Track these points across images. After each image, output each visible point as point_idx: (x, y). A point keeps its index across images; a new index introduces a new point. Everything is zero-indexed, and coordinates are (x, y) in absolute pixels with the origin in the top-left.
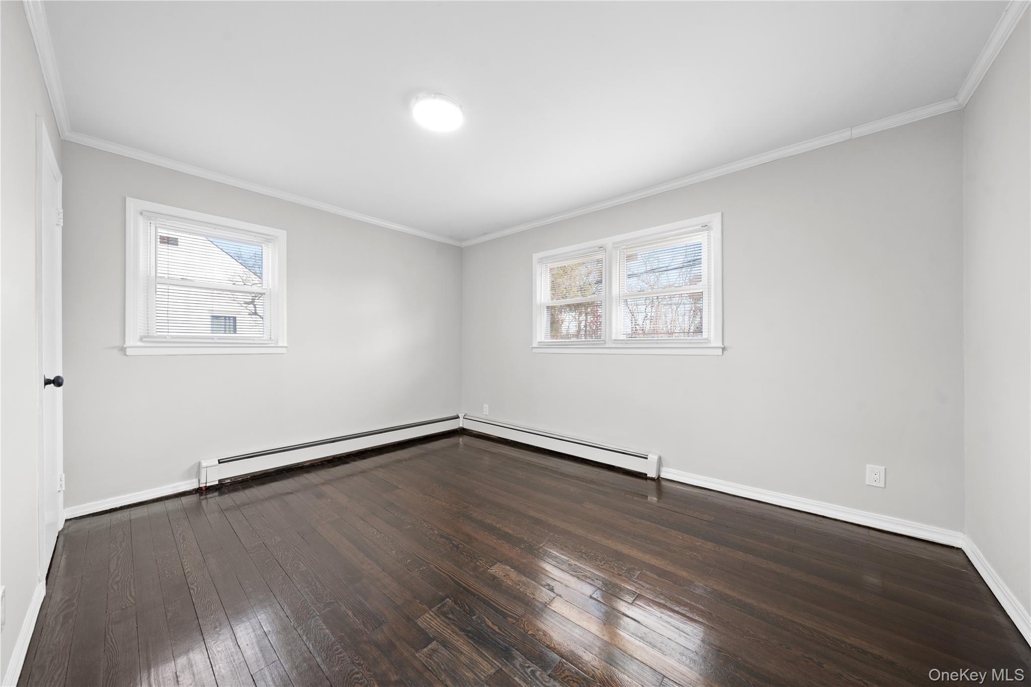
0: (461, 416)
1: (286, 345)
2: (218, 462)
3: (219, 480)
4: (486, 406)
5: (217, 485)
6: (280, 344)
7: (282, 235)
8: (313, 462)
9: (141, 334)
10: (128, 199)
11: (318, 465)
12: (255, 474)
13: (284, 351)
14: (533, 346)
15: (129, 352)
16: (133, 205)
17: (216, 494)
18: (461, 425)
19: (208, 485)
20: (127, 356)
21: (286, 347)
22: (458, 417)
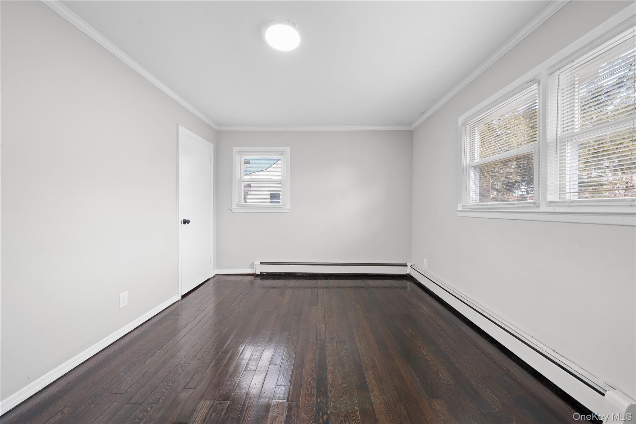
0: (409, 265)
1: (289, 208)
2: (260, 263)
3: (261, 272)
4: (425, 260)
5: (259, 274)
6: (287, 208)
7: (288, 149)
8: (303, 274)
9: (237, 203)
10: (233, 147)
11: (304, 276)
12: (276, 273)
13: (288, 211)
14: (458, 210)
15: (233, 211)
16: (235, 149)
17: (259, 278)
18: (408, 272)
19: (256, 273)
20: (233, 212)
21: (289, 209)
22: (406, 265)
